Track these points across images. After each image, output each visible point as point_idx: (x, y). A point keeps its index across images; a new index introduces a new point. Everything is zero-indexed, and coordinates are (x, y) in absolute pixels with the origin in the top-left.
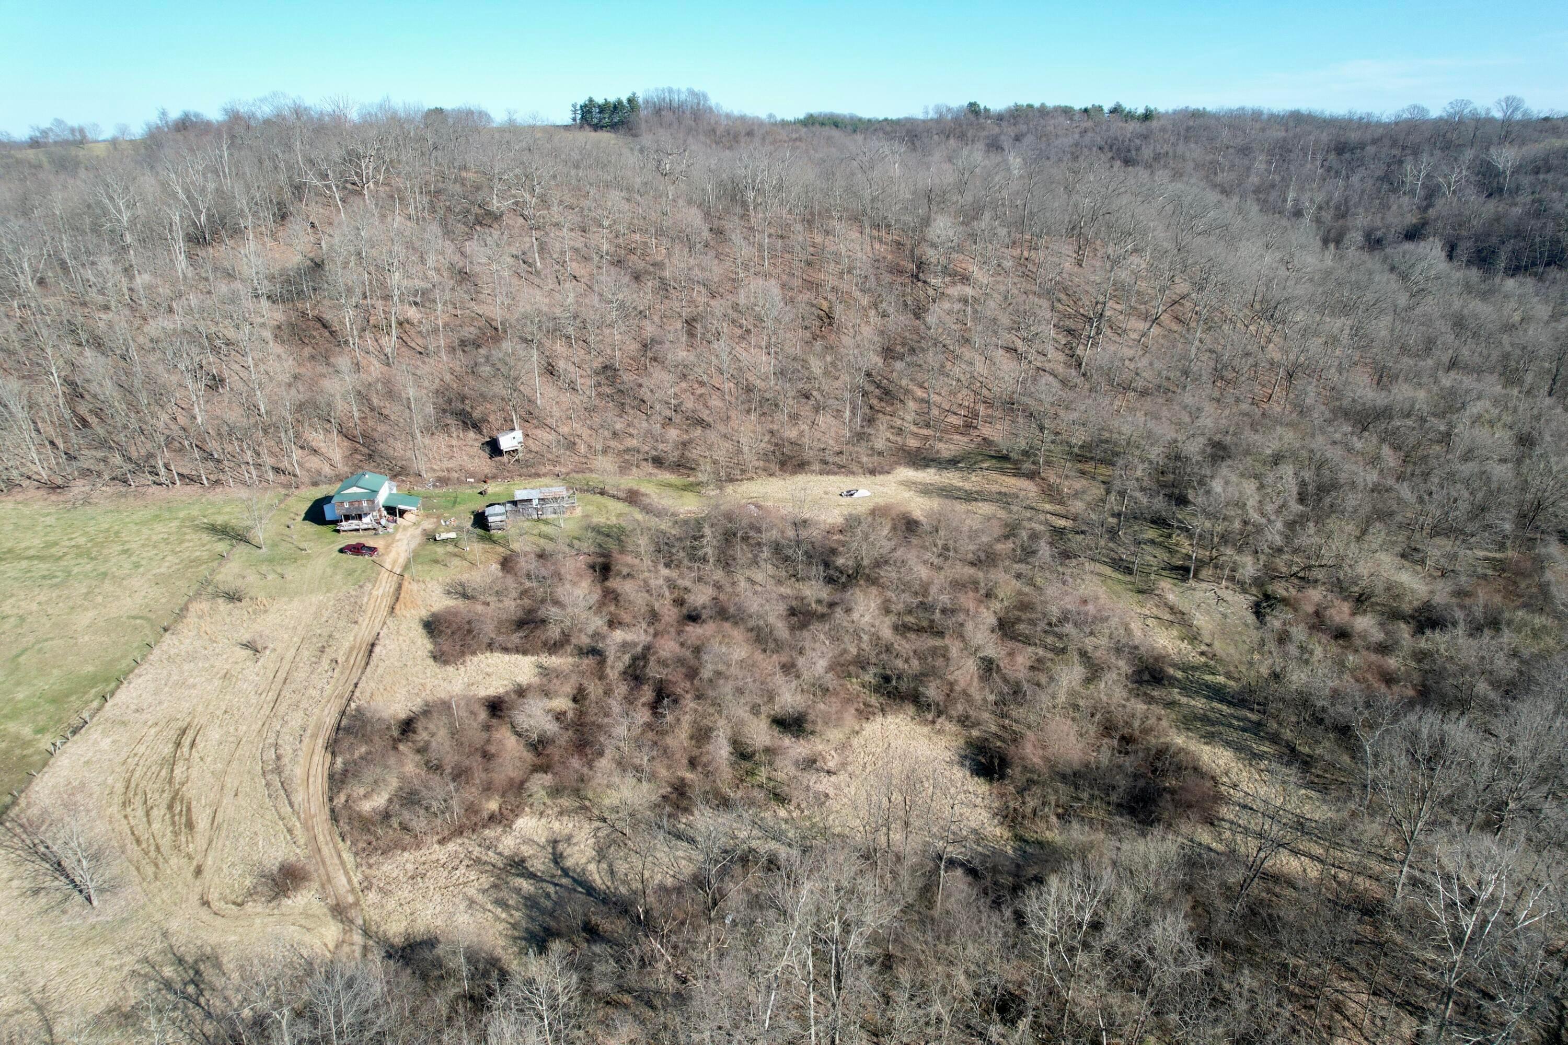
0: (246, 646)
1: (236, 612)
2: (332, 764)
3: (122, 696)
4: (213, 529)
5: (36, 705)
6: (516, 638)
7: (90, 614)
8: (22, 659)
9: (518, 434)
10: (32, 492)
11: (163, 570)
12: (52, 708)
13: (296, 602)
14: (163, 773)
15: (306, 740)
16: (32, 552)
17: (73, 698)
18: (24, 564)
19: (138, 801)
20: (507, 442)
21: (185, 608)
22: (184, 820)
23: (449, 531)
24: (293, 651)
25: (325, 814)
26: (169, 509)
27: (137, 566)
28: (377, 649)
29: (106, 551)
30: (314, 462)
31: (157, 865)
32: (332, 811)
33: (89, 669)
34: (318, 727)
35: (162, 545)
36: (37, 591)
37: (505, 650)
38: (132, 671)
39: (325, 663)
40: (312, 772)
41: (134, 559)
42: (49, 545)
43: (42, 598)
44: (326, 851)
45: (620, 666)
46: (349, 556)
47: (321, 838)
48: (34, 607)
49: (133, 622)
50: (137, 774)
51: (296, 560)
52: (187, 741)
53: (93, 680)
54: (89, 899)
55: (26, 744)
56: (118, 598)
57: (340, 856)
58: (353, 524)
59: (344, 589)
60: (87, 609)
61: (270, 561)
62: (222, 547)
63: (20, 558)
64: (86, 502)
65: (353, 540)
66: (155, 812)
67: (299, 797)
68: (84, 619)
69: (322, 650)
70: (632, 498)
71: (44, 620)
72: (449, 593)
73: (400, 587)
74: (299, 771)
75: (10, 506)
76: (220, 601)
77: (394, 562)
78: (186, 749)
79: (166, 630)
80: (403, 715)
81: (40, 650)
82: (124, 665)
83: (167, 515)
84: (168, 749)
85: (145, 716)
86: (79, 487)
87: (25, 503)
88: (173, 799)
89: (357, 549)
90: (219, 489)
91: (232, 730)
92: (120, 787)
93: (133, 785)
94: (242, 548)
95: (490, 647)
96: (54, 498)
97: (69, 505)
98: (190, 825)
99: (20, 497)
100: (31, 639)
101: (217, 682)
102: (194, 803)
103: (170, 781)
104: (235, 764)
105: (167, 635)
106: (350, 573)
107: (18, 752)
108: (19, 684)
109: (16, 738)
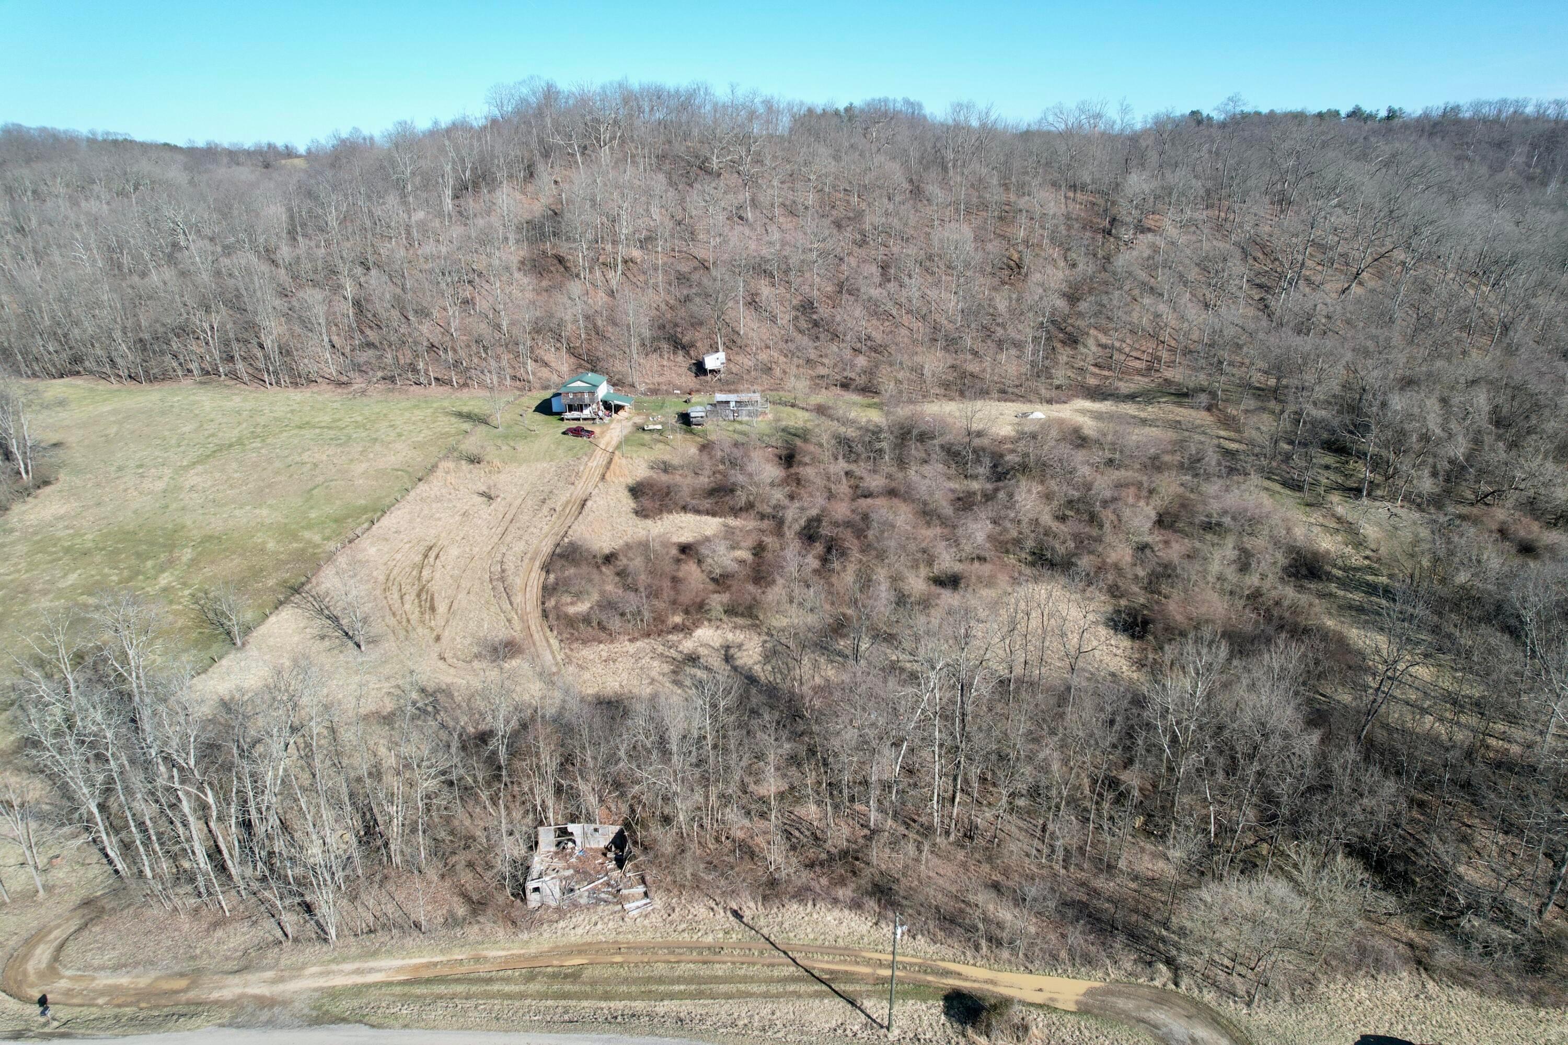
0: (483, 494)
1: (475, 471)
2: (546, 579)
3: (386, 521)
4: (460, 415)
5: (323, 523)
6: (707, 504)
7: (364, 466)
8: (314, 492)
9: (721, 355)
10: (324, 386)
11: (419, 439)
12: (335, 526)
13: (524, 467)
14: (414, 573)
15: (526, 561)
16: (323, 424)
17: (350, 520)
18: (318, 431)
19: (395, 589)
20: (712, 361)
21: (434, 467)
22: (428, 605)
23: (655, 423)
24: (520, 500)
25: (538, 613)
26: (426, 402)
27: (400, 435)
28: (589, 503)
29: (376, 426)
30: (544, 373)
31: (407, 631)
32: (544, 611)
33: (363, 502)
34: (536, 553)
35: (420, 423)
36: (326, 447)
37: (697, 512)
38: (393, 505)
39: (545, 510)
40: (529, 584)
41: (398, 430)
42: (334, 421)
43: (330, 452)
44: (536, 636)
45: (797, 527)
46: (570, 438)
47: (533, 628)
48: (324, 458)
49: (395, 473)
50: (395, 572)
51: (526, 438)
52: (432, 555)
53: (365, 510)
54: (359, 646)
55: (316, 546)
56: (385, 455)
57: (548, 641)
58: (575, 414)
59: (565, 460)
60: (362, 462)
61: (506, 437)
62: (467, 426)
63: (314, 427)
64: (364, 392)
65: (574, 425)
66: (407, 597)
67: (518, 599)
68: (360, 468)
69: (544, 501)
70: (821, 410)
71: (331, 467)
72: (652, 468)
73: (610, 462)
74: (519, 582)
75: (309, 395)
76: (463, 462)
77: (608, 444)
78: (432, 560)
79: (420, 480)
80: (607, 551)
81: (327, 487)
82: (387, 501)
83: (424, 405)
84: (418, 558)
85: (402, 536)
86: (359, 383)
87: (319, 393)
88: (421, 590)
89: (577, 432)
90: (465, 390)
91: (467, 550)
92: (382, 578)
93: (391, 578)
94: (482, 428)
95: (684, 509)
96: (339, 390)
97: (350, 396)
98: (433, 609)
99: (315, 389)
100: (320, 479)
101: (457, 518)
102: (436, 595)
103: (419, 579)
104: (468, 572)
105: (421, 483)
106: (571, 449)
107: (310, 550)
108: (312, 508)
109: (309, 542)
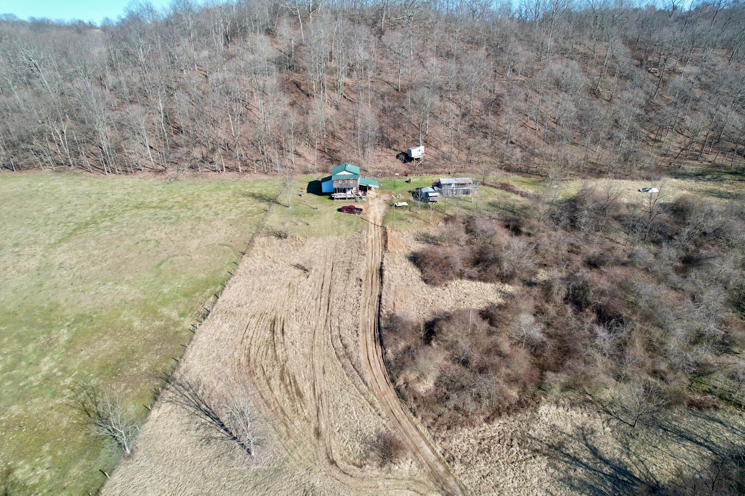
0: (298, 266)
1: (284, 245)
2: (384, 354)
3: (227, 295)
4: (253, 195)
5: (176, 298)
6: (474, 271)
7: (196, 241)
8: (162, 267)
9: (422, 148)
10: (147, 173)
11: (232, 217)
12: (186, 300)
13: (320, 240)
14: (270, 352)
15: (361, 334)
16: (154, 204)
17: (197, 294)
18: (152, 210)
19: (258, 371)
20: (416, 153)
21: (252, 241)
22: (294, 390)
23: (402, 201)
24: (329, 272)
25: (392, 393)
26: (223, 184)
27: (217, 214)
28: (386, 273)
29: (196, 205)
30: (302, 162)
31: (286, 425)
32: (398, 390)
33: (202, 276)
34: (365, 325)
35: (227, 203)
36: (163, 226)
37: (470, 278)
38: (229, 279)
39: (353, 282)
40: (371, 358)
41: (213, 210)
42: (162, 201)
43: (166, 230)
44: (405, 422)
46: (344, 214)
47: (397, 412)
48: (163, 235)
49: (223, 248)
50: (252, 351)
51: (312, 215)
52: (278, 330)
53: (207, 284)
54: (249, 452)
55: (176, 324)
56: (210, 232)
57: (417, 429)
58: (342, 195)
59: (349, 233)
60: (193, 238)
61: (296, 214)
62: (264, 205)
63: (148, 207)
64: (177, 178)
65: (347, 204)
66: (272, 382)
67: (368, 378)
68: (194, 244)
69: (348, 271)
71: (171, 243)
72: (418, 240)
73: (385, 234)
74: (363, 358)
75: (137, 180)
76: (273, 237)
77: (375, 219)
78: (279, 335)
79: (244, 254)
81: (171, 262)
82: (223, 274)
83: (223, 187)
84: (268, 335)
85: (245, 310)
86: (171, 172)
87: (144, 178)
88: (282, 372)
89: (350, 210)
90: (248, 175)
91: (306, 323)
92: (243, 359)
93: (252, 360)
94: (275, 207)
95: (461, 275)
96: (158, 177)
97: (168, 181)
98: (299, 394)
99: (141, 176)
100: (164, 255)
101: (285, 290)
102: (297, 377)
103: (276, 358)
104: (317, 349)
105: (245, 257)
106: (350, 224)
107: (172, 328)
108: (163, 283)
109: (169, 319)
